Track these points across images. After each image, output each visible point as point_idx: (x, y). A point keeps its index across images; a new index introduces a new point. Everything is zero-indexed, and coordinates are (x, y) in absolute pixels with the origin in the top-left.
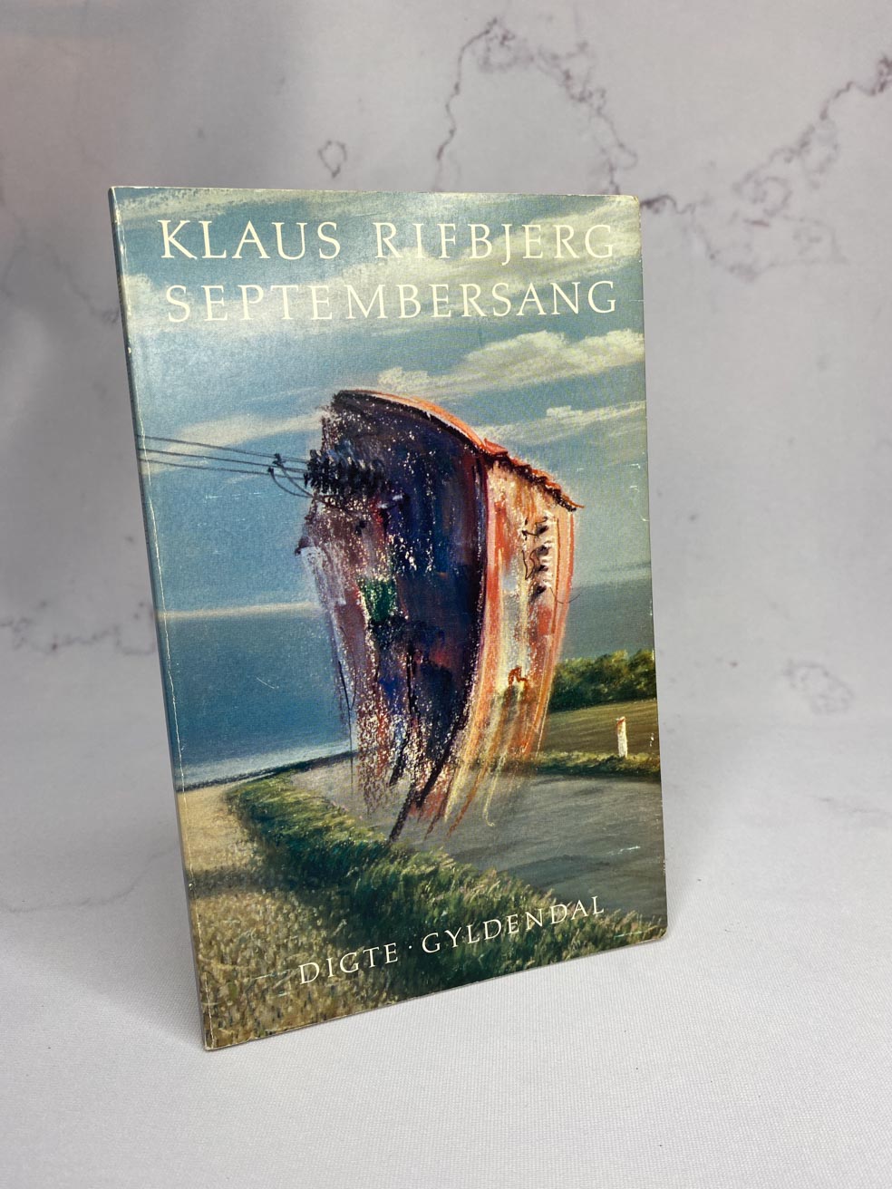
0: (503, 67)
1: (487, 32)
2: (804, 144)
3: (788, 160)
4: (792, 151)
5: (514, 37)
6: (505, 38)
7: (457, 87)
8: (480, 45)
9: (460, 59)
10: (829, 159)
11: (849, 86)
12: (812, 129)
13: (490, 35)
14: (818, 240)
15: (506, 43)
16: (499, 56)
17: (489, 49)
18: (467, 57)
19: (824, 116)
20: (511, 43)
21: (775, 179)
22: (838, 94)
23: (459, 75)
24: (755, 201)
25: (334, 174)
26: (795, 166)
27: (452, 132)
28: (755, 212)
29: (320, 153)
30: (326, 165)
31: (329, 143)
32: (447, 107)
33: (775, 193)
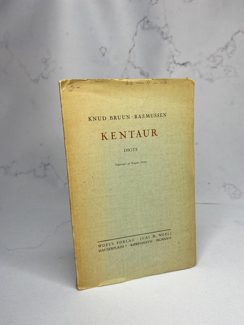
0: (148, 29)
1: (144, 20)
2: (226, 47)
3: (222, 51)
4: (223, 49)
5: (150, 22)
6: (148, 22)
7: (136, 34)
8: (142, 23)
9: (137, 26)
10: (234, 50)
11: (239, 32)
12: (229, 43)
13: (145, 21)
14: (231, 71)
15: (148, 23)
16: (146, 26)
17: (144, 24)
18: (139, 26)
19: (232, 39)
20: (149, 23)
21: (219, 56)
22: (236, 34)
23: (137, 30)
24: (213, 62)
25: (104, 55)
26: (224, 52)
27: (134, 46)
28: (213, 65)
29: (100, 49)
30: (102, 53)
31: (102, 47)
32: (133, 39)
33: (218, 60)
